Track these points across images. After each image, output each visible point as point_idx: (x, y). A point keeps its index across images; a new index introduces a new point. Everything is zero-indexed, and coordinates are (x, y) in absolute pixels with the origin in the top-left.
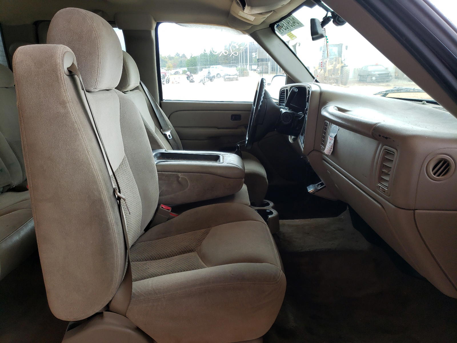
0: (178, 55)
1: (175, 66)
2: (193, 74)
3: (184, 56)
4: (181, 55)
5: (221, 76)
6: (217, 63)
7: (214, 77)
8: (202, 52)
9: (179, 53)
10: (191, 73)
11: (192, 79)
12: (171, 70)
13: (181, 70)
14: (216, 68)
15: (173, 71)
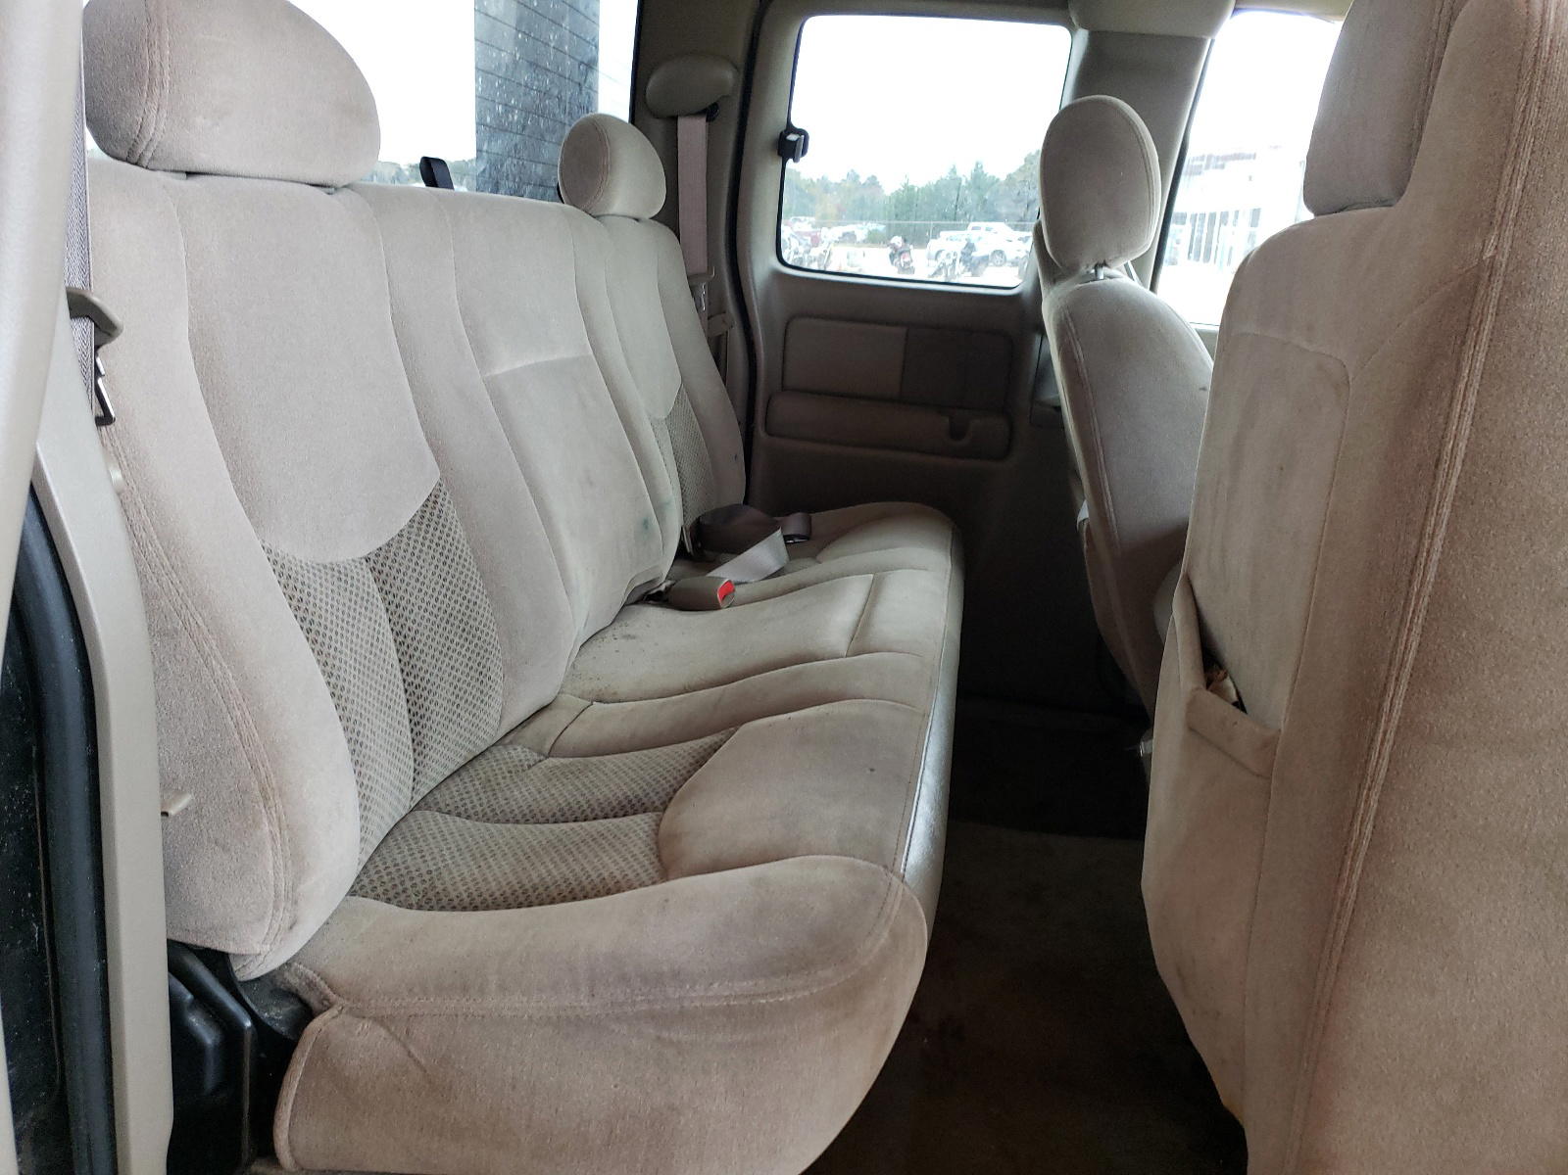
0: (854, 177)
1: (842, 216)
2: (911, 247)
3: (873, 182)
4: (863, 180)
5: (1008, 258)
6: (992, 217)
7: (985, 260)
8: (945, 174)
9: (858, 172)
10: (905, 241)
11: (908, 263)
12: (829, 228)
13: (861, 230)
14: (988, 229)
15: (837, 231)
